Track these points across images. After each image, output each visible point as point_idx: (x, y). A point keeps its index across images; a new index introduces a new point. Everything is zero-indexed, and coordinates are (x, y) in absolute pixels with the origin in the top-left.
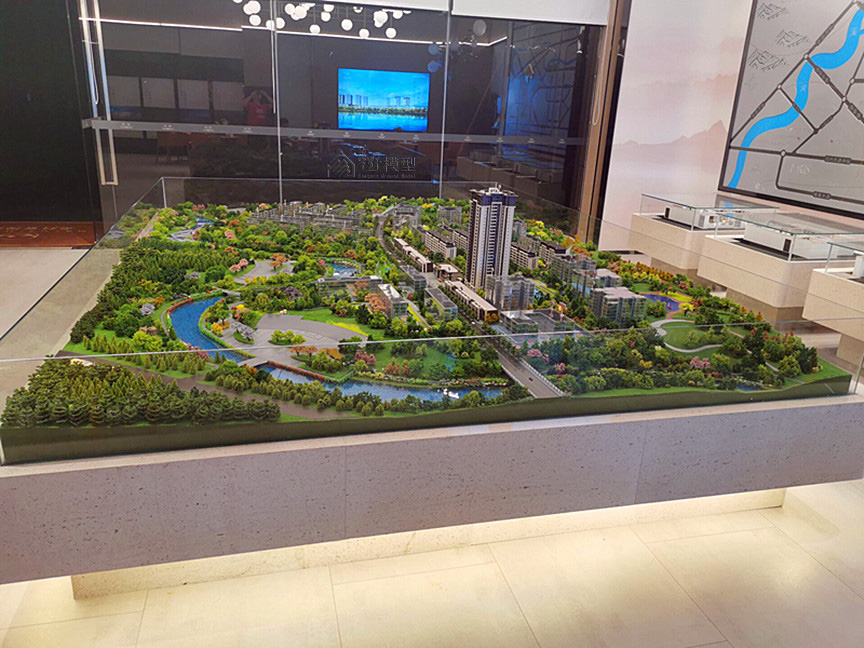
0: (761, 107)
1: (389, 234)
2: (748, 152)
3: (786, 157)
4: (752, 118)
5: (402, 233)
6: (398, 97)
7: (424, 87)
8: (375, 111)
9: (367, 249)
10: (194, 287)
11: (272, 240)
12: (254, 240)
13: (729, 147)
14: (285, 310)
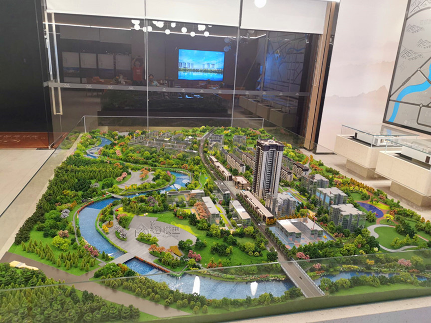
0: (408, 80)
1: (206, 152)
2: (400, 103)
3: (423, 107)
4: (403, 85)
5: (213, 153)
6: (208, 64)
7: (222, 59)
8: (197, 71)
9: (195, 164)
10: (95, 193)
11: (142, 156)
12: (132, 157)
13: (389, 100)
14: (147, 214)
